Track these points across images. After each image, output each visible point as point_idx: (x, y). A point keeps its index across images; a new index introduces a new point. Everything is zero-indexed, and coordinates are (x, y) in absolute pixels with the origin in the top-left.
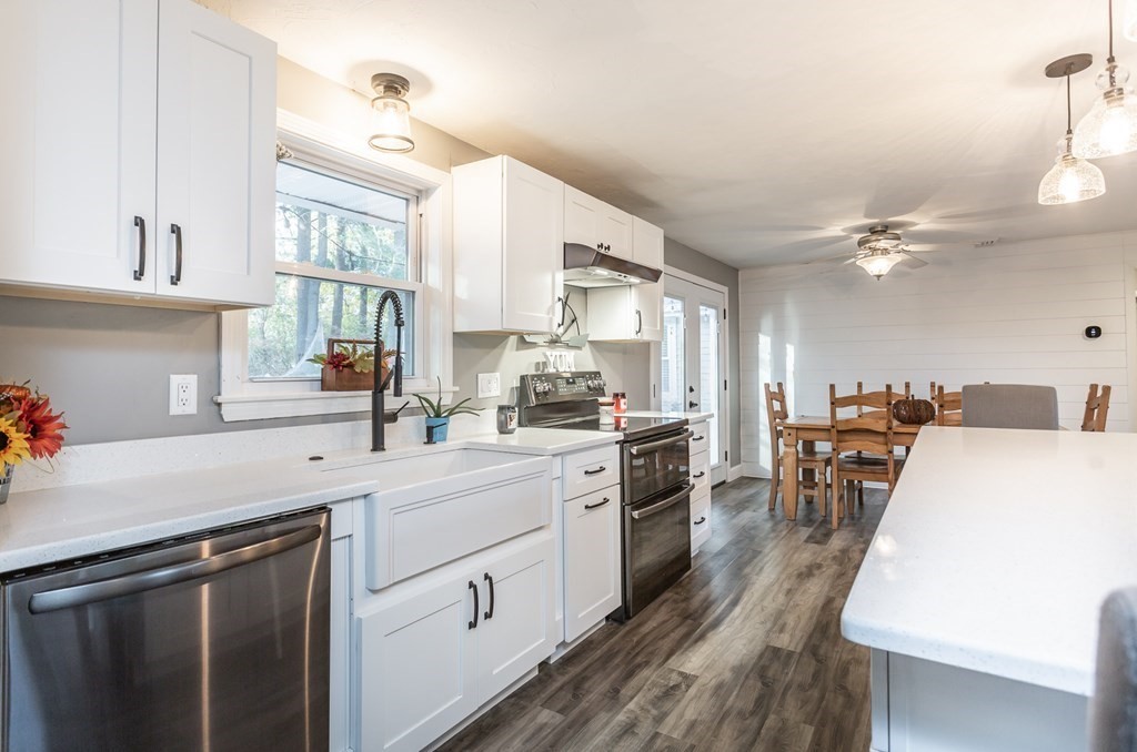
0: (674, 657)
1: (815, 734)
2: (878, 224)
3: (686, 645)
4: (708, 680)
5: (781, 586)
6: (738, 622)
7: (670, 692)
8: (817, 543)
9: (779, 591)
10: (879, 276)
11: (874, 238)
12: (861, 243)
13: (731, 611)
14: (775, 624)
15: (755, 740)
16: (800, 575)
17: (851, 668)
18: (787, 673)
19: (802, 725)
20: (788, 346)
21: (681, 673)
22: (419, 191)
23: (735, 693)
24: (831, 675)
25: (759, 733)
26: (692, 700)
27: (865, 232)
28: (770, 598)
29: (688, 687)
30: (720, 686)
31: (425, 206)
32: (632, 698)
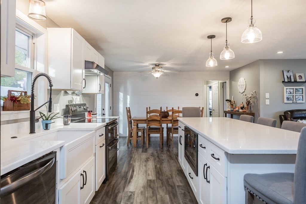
0: (125, 189)
1: (169, 196)
2: (157, 64)
3: (127, 184)
4: (138, 192)
5: (142, 165)
6: (137, 176)
7: (130, 197)
8: (145, 152)
9: (143, 166)
10: (157, 78)
11: (156, 67)
12: (153, 68)
13: (133, 173)
14: (146, 174)
15: (157, 202)
16: (145, 161)
17: (169, 180)
18: (156, 185)
19: (165, 195)
20: (128, 96)
21: (130, 192)
22: (33, 34)
23: (146, 193)
24: (165, 183)
25: (157, 200)
26: (137, 197)
27: (154, 65)
28: (141, 168)
29: (134, 194)
30: (142, 192)
31: (35, 40)
32: (121, 202)
